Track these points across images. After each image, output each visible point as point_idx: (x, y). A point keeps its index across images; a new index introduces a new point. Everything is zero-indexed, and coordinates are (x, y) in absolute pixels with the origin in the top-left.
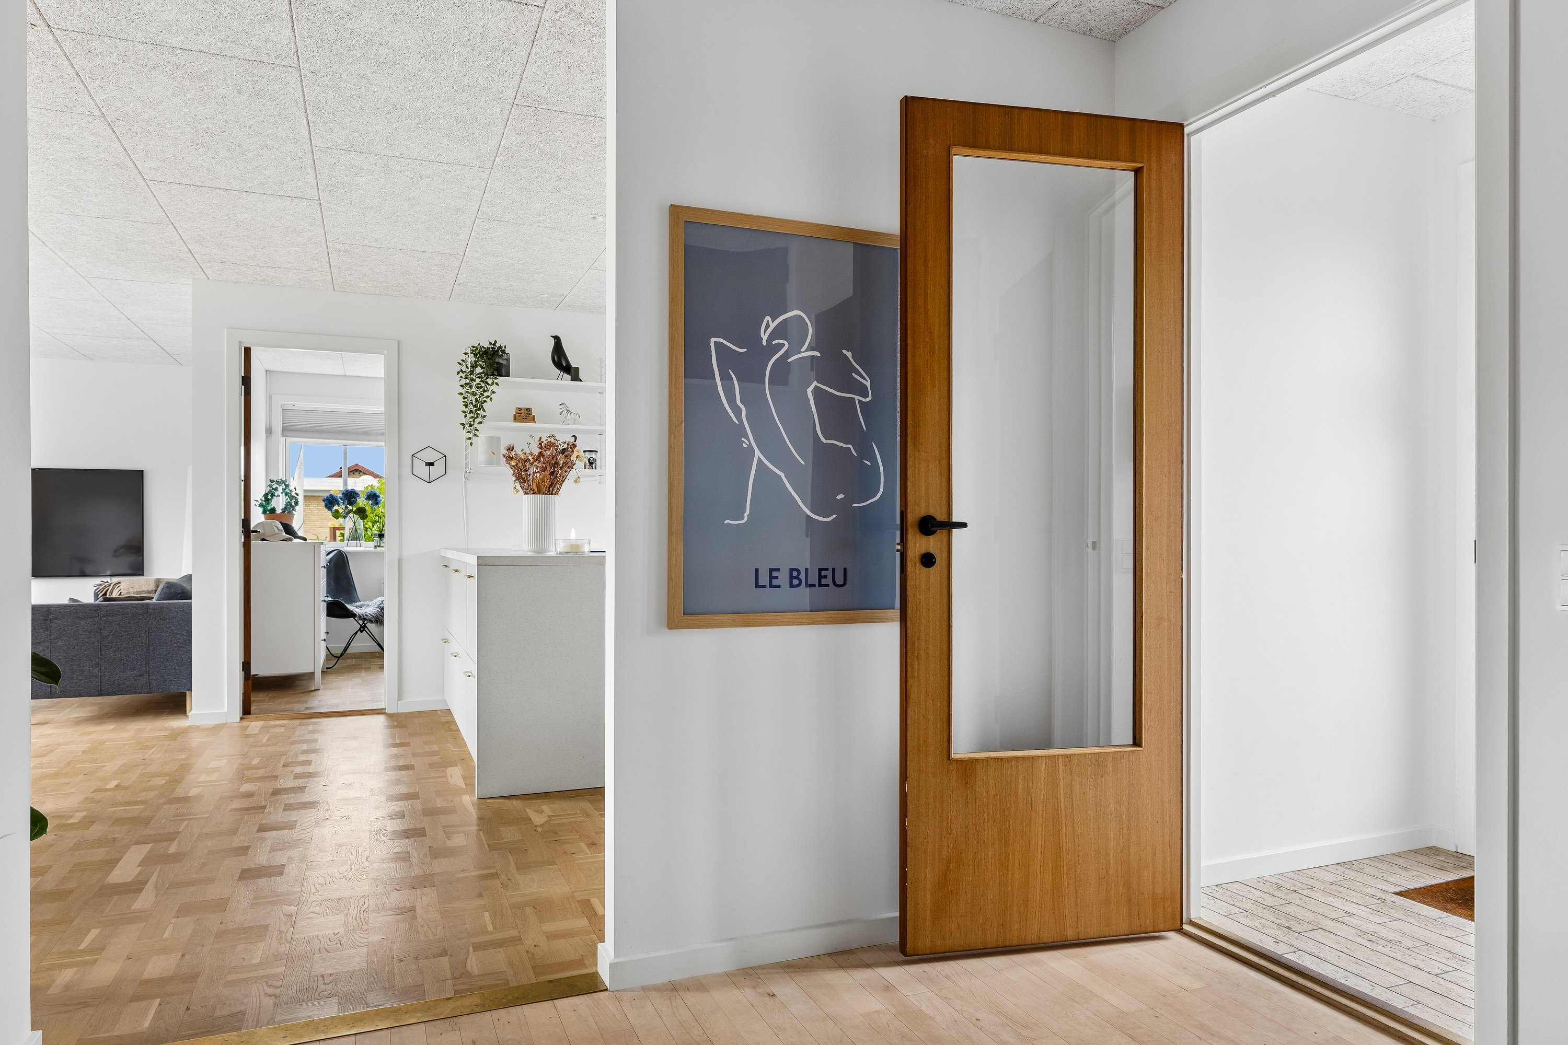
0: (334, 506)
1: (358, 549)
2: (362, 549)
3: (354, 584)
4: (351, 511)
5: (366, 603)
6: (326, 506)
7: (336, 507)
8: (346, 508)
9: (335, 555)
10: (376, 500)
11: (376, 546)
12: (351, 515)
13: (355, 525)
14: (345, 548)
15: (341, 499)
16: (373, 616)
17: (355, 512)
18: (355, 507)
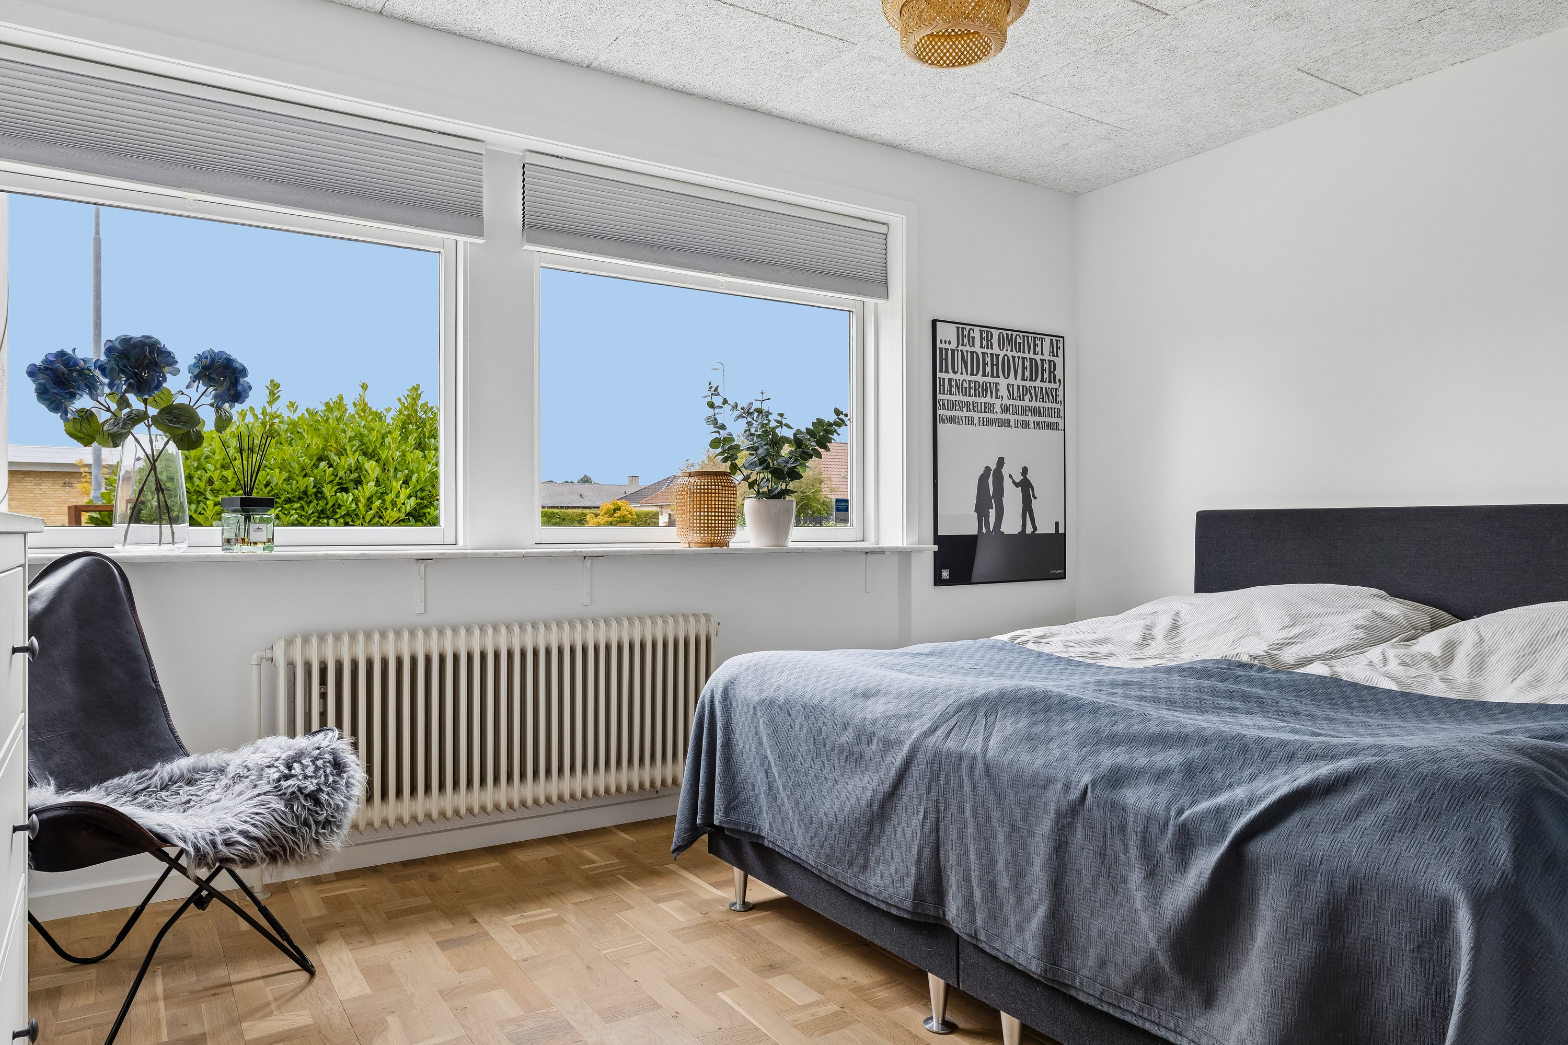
0: (73, 396)
1: (166, 550)
2: (180, 550)
3: (156, 681)
4: (137, 418)
5: (212, 759)
6: (43, 394)
7: (83, 402)
8: (123, 402)
9: (62, 590)
10: (235, 383)
11: (229, 541)
12: (140, 430)
13: (154, 468)
14: (118, 547)
15: (102, 369)
16: (255, 839)
17: (156, 421)
18: (156, 404)
